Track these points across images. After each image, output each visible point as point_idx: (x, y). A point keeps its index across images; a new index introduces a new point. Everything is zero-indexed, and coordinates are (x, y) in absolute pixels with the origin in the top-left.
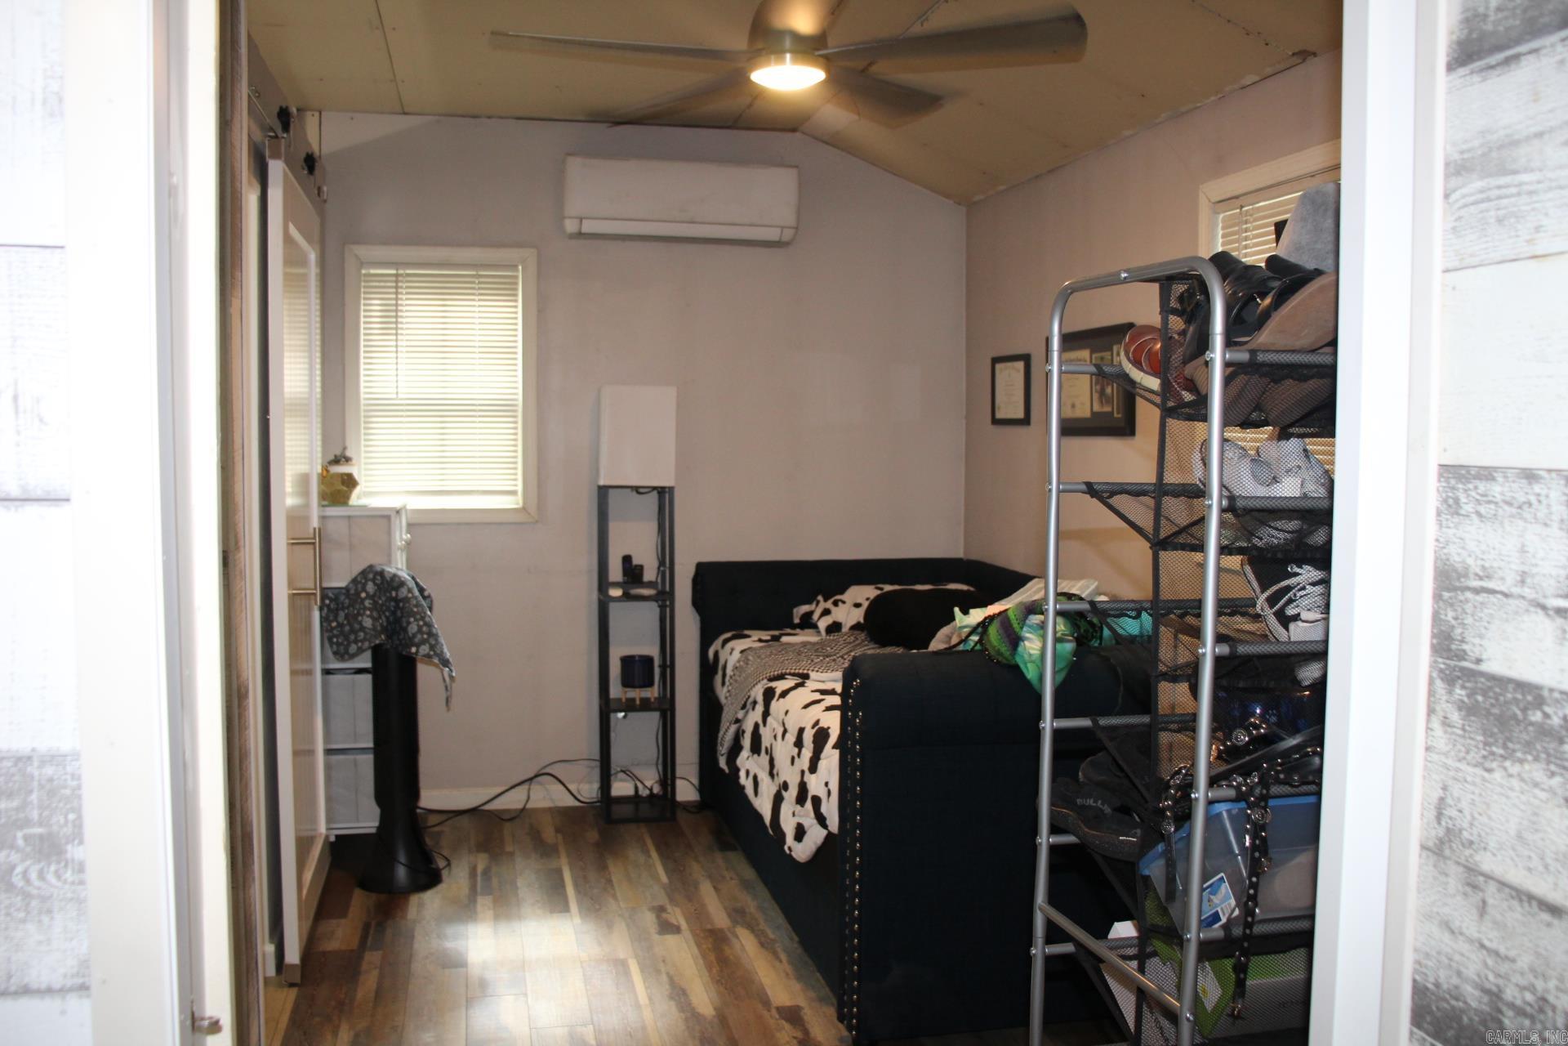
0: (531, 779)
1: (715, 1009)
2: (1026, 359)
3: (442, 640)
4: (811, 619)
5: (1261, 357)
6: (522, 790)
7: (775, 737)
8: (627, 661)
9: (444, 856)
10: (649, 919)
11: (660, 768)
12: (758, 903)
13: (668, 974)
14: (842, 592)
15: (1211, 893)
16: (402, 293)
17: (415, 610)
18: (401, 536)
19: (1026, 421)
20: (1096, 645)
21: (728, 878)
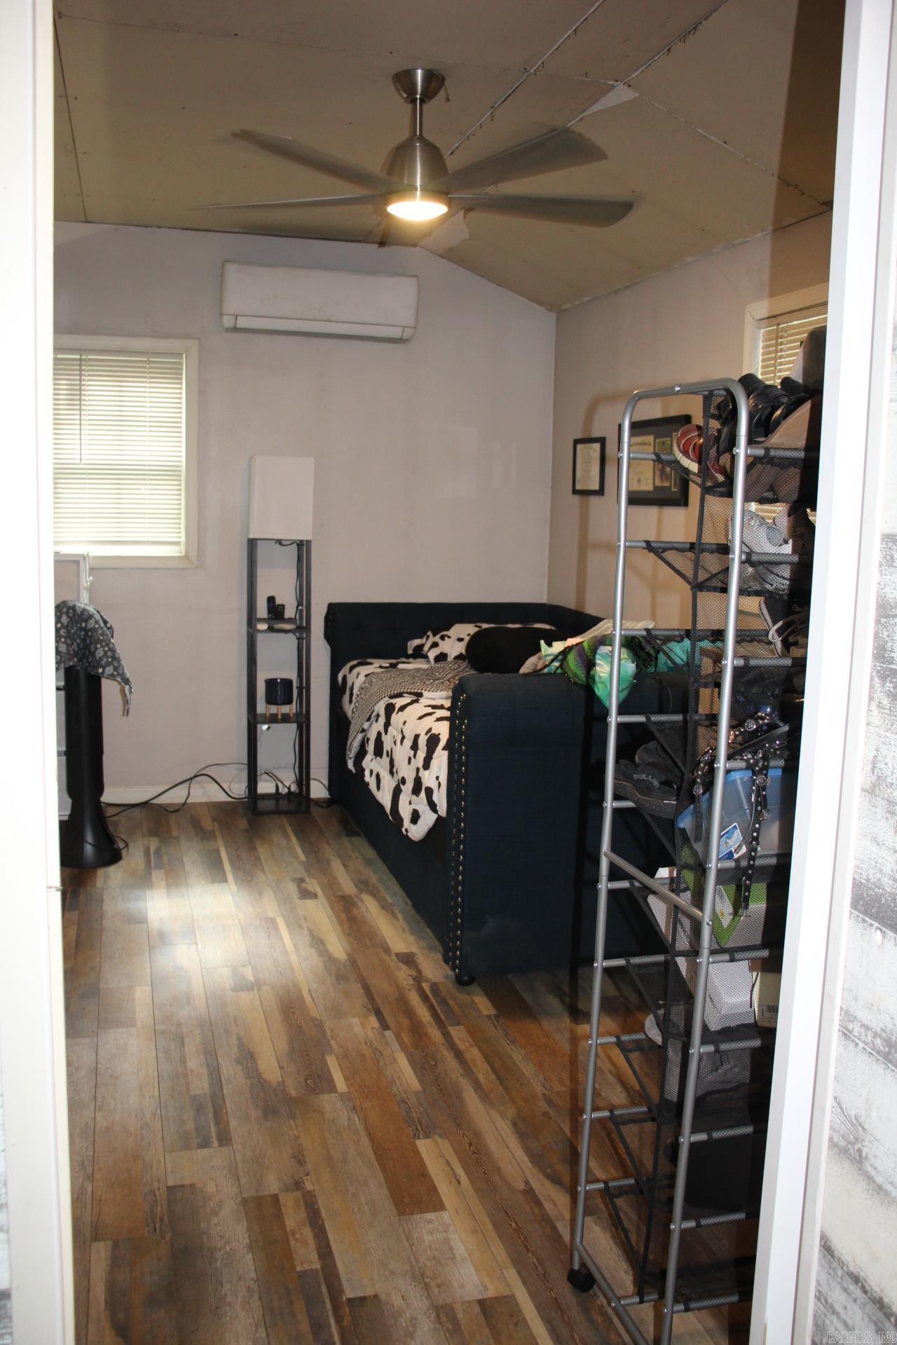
0: (191, 779)
1: (347, 954)
2: (602, 441)
3: (123, 663)
4: (422, 650)
5: (773, 453)
6: (184, 788)
7: (395, 742)
8: (271, 683)
9: (123, 840)
10: (292, 888)
11: (297, 771)
12: (379, 875)
13: (308, 928)
14: (448, 629)
15: (727, 838)
16: (85, 375)
17: (101, 638)
18: (86, 580)
19: (601, 492)
20: (652, 671)
21: (354, 857)
